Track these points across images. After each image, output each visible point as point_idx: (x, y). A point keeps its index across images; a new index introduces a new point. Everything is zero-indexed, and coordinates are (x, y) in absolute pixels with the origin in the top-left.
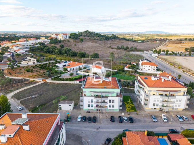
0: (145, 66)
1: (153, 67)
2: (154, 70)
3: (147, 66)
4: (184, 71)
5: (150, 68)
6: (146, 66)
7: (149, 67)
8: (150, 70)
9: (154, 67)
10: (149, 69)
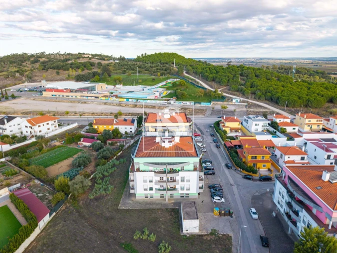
0: (39, 126)
1: (53, 122)
2: (55, 127)
3: (43, 125)
4: (81, 115)
5: (49, 126)
6: (41, 124)
7: (48, 124)
8: (51, 130)
9: (55, 122)
10: (49, 129)
